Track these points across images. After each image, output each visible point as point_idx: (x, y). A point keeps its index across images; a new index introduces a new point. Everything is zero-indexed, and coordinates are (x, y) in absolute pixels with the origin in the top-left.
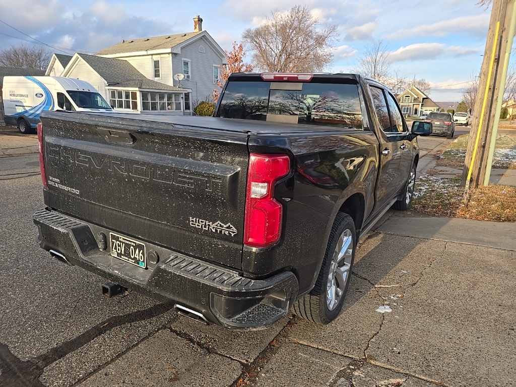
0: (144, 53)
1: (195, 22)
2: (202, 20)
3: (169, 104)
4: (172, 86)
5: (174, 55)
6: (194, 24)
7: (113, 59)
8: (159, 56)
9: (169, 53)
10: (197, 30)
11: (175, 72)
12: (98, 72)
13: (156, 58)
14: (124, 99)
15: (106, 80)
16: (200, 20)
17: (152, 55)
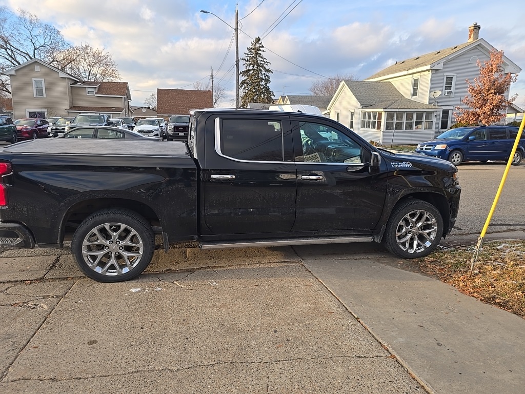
0: (405, 73)
1: (471, 31)
2: (479, 28)
3: (417, 123)
4: (428, 104)
5: (435, 71)
6: (469, 33)
7: (377, 82)
8: (419, 74)
9: (428, 70)
10: (471, 40)
11: (432, 89)
12: (356, 96)
13: (416, 76)
14: (372, 120)
15: (360, 102)
16: (477, 28)
17: (413, 74)
